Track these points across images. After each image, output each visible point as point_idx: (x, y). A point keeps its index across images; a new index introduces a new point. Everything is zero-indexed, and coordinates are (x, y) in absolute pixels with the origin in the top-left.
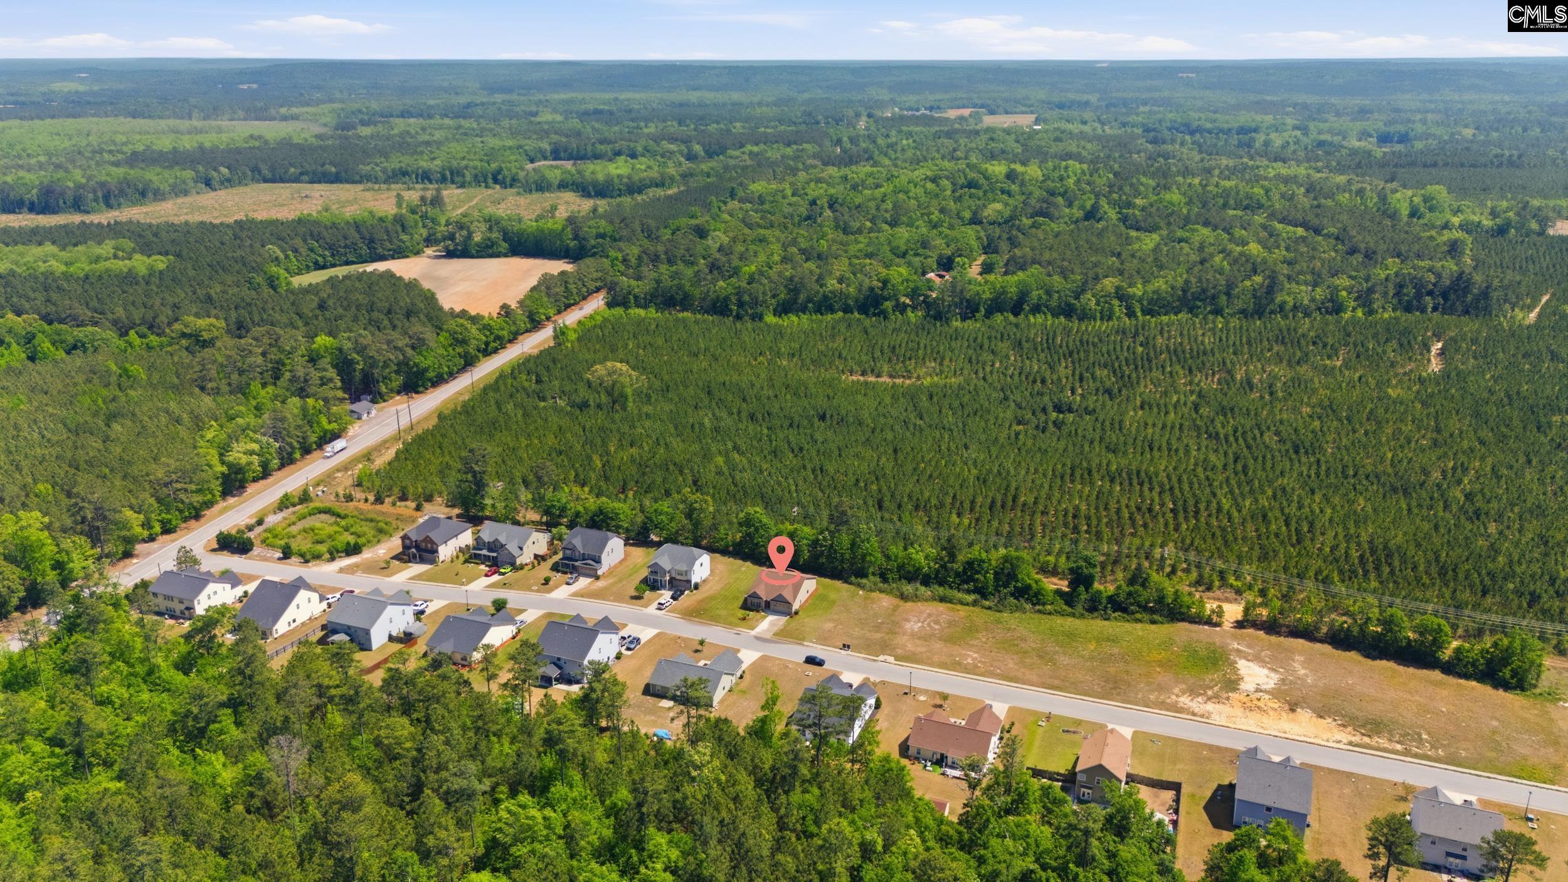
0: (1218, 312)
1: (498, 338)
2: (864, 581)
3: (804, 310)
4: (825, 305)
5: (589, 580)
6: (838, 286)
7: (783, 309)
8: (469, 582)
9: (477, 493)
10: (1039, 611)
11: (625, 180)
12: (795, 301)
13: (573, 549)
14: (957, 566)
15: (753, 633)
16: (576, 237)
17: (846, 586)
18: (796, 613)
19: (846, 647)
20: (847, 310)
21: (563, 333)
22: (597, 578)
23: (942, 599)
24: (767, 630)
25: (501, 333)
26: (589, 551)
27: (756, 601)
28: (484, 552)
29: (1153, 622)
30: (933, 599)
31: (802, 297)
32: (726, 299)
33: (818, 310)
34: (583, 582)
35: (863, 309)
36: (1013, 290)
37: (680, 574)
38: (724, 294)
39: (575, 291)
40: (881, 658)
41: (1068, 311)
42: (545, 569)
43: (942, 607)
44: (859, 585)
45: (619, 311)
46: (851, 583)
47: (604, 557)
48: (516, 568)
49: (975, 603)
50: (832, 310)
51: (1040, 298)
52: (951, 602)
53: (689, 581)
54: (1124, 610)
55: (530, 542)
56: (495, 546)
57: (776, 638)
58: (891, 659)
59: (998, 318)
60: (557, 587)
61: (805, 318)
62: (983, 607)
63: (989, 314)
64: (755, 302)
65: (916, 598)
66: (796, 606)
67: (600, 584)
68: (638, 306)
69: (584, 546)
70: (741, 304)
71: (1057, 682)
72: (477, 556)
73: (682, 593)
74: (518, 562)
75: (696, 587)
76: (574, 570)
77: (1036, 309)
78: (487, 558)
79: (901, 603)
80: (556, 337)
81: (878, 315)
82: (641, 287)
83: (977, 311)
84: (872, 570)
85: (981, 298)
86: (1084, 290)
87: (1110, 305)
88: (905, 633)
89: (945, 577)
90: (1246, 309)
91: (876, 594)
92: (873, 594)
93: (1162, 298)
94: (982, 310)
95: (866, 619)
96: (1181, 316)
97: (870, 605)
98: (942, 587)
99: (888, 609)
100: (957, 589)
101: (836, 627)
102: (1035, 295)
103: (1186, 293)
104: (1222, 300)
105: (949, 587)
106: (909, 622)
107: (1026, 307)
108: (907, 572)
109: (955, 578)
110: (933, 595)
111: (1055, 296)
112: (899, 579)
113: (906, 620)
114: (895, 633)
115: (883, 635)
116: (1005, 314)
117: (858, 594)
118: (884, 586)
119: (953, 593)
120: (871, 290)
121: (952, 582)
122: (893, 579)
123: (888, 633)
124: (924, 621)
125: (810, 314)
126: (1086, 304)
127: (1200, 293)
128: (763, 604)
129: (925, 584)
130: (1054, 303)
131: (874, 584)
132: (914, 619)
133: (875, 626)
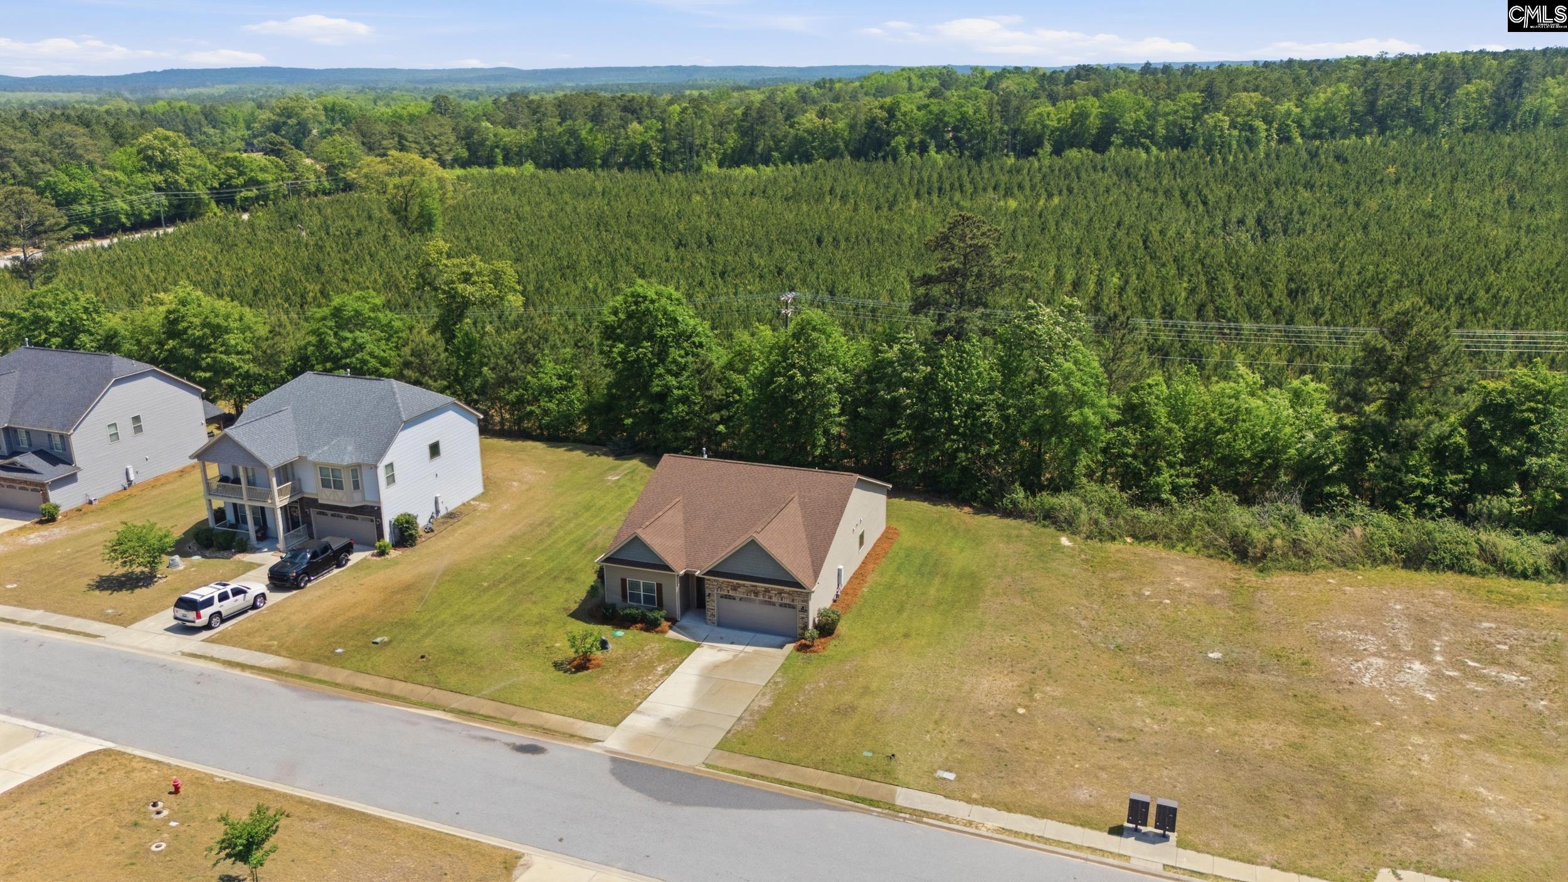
0: (1427, 130)
2: (1064, 500)
3: (766, 160)
4: (798, 151)
6: (818, 122)
7: (733, 160)
12: (752, 151)
14: (1442, 426)
15: (615, 740)
17: (992, 522)
18: (826, 629)
20: (833, 155)
24: (689, 722)
27: (644, 578)
30: (1373, 555)
31: (760, 147)
32: (645, 146)
33: (788, 158)
35: (858, 153)
37: (331, 478)
38: (639, 141)
41: (1181, 140)
44: (1049, 517)
46: (1014, 512)
47: (83, 441)
51: (1137, 122)
52: (1457, 565)
53: (373, 512)
57: (728, 767)
59: (1073, 153)
61: (768, 169)
63: (1058, 151)
64: (690, 149)
65: (1300, 556)
66: (821, 600)
68: (509, 163)
70: (666, 155)
73: (336, 558)
75: (405, 534)
77: (1130, 142)
79: (1250, 576)
81: (884, 157)
83: (1040, 144)
84: (1084, 460)
85: (1044, 126)
86: (1206, 110)
87: (1252, 129)
88: (1389, 716)
89: (1391, 473)
90: (1475, 123)
91: (1124, 548)
92: (1112, 547)
93: (1334, 118)
94: (1048, 147)
95: (1149, 650)
96: (1368, 139)
97: (1128, 589)
98: (1392, 509)
99: (1211, 602)
100: (1459, 513)
101: (1029, 693)
102: (1129, 119)
103: (1372, 106)
104: (1431, 116)
105: (1422, 508)
106: (1358, 655)
107: (1116, 139)
108: (1230, 461)
109: (1438, 472)
110: (1369, 540)
111: (1162, 121)
112: (1203, 488)
113: (1333, 646)
114: (1343, 718)
115: (1293, 731)
116: (1084, 150)
117: (1058, 548)
118: (1148, 516)
119: (1449, 531)
120: (871, 123)
121: (1426, 490)
122: (1176, 490)
123: (1308, 720)
124: (1424, 653)
125: (776, 165)
126: (1215, 127)
127: (1393, 107)
128: (674, 593)
129: (1314, 502)
130: (1161, 131)
131: (1108, 512)
132: (1371, 642)
133: (1214, 683)
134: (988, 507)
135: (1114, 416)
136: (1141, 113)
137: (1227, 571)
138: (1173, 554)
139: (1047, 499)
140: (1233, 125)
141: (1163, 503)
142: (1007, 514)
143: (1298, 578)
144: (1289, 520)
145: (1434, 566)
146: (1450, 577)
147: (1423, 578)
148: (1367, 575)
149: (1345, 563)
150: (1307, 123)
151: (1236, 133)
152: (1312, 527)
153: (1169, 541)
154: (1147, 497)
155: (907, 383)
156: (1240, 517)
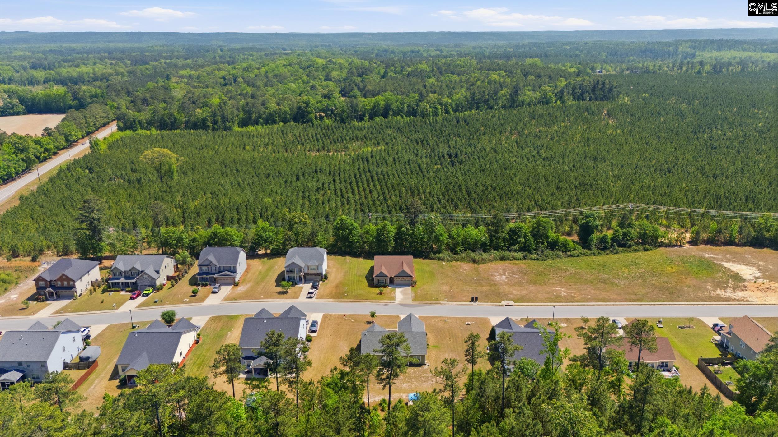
0: (491, 108)
1: (46, 150)
2: (441, 255)
3: (256, 123)
4: (270, 120)
5: (229, 288)
7: (244, 123)
8: (118, 306)
9: (93, 237)
10: (571, 256)
11: (92, 75)
12: (250, 119)
13: (210, 264)
14: (504, 234)
15: (397, 302)
16: (75, 98)
18: (416, 283)
19: (474, 299)
20: (285, 121)
21: (97, 144)
22: (236, 285)
23: (502, 259)
25: (48, 147)
26: (224, 264)
27: (382, 279)
28: (123, 280)
29: (646, 250)
30: (495, 259)
31: (254, 116)
32: (204, 120)
33: (266, 122)
34: (226, 290)
35: (296, 120)
36: (382, 103)
37: (309, 268)
38: (201, 117)
39: (92, 124)
40: (503, 303)
41: (412, 113)
42: (184, 286)
43: (506, 264)
44: (439, 259)
45: (128, 133)
47: (238, 267)
48: (157, 289)
49: (525, 258)
50: (274, 122)
51: (398, 106)
52: (509, 259)
53: (320, 274)
54: (624, 246)
55: (163, 267)
56: (131, 274)
57: (416, 303)
58: (511, 302)
59: (377, 119)
60: (206, 297)
61: (259, 127)
62: (532, 259)
63: (371, 118)
64: (224, 119)
65: (484, 261)
67: (241, 289)
68: (142, 128)
69: (218, 262)
70: (215, 122)
71: (633, 297)
72: (116, 285)
73: (318, 283)
74: (158, 283)
75: (326, 277)
76: (214, 281)
77: (395, 114)
78: (127, 285)
79: (476, 266)
80: (91, 147)
81: (307, 122)
82: (144, 115)
83: (365, 116)
84: (443, 247)
85: (365, 109)
86: (420, 101)
87: (436, 108)
88: (501, 284)
89: (497, 243)
90: (505, 105)
91: (454, 263)
92: (452, 263)
93: (462, 103)
94: (367, 116)
95: (465, 280)
96: (473, 111)
97: (458, 270)
98: (498, 250)
99: (471, 271)
100: (509, 250)
101: (451, 288)
102: (394, 106)
103: (473, 99)
104: (491, 102)
105: (503, 250)
106: (495, 276)
107: (391, 113)
108: (469, 244)
109: (504, 243)
110: (494, 257)
111: (406, 106)
112: (465, 250)
113: (492, 275)
114: (495, 285)
115: (489, 287)
116: (380, 117)
117: (443, 265)
118: (457, 256)
119: (507, 253)
120: (299, 108)
121: (503, 246)
122: (460, 251)
123: (490, 286)
124: (505, 274)
125: (262, 125)
126: (424, 108)
127: (480, 99)
128: (388, 281)
129: (485, 251)
130: (406, 109)
131: (449, 256)
132: (497, 274)
133: (476, 283)
134: (426, 258)
135: (448, 237)
136: (398, 103)
137: (472, 265)
138: (463, 263)
139: (438, 255)
140: (430, 107)
141: (459, 254)
142: (430, 259)
143: (484, 265)
144: (481, 254)
145: (505, 260)
146: (508, 262)
147: (503, 262)
148: (494, 263)
149: (491, 261)
150: (454, 106)
151: (431, 110)
152: (485, 255)
153: (461, 261)
154: (456, 253)
155: (408, 235)
156: (473, 255)
